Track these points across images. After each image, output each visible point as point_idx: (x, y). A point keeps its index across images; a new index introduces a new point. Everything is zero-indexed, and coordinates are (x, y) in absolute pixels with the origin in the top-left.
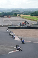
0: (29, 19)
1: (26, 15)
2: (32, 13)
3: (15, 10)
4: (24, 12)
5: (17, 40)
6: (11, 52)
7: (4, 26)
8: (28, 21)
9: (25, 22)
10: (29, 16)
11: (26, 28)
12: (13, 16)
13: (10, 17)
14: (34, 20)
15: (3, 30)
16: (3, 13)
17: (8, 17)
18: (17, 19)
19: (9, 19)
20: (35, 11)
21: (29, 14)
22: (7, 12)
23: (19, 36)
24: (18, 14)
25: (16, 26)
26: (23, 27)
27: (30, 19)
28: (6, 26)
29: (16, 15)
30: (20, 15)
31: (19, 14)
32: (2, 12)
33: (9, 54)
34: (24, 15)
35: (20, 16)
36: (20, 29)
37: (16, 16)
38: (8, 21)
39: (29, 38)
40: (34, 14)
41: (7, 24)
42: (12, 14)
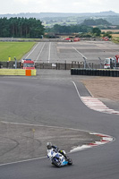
3: (95, 18)
5: (100, 110)
6: (79, 148)
7: (58, 66)
12: (89, 36)
13: (77, 39)
15: (56, 79)
16: (56, 26)
17: (71, 39)
18: (100, 44)
19: (74, 46)
22: (68, 24)
23: (107, 100)
24: (102, 31)
25: (96, 66)
28: (65, 66)
29: (97, 32)
30: (111, 33)
31: (106, 31)
32: (54, 24)
33: (73, 153)
35: (110, 37)
36: (109, 76)
37: (98, 35)
41: (69, 62)
42: (85, 31)
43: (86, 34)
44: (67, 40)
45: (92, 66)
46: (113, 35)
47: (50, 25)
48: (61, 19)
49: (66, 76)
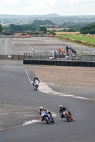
0: (77, 42)
1: (70, 31)
2: (85, 28)
3: (42, 19)
4: (65, 24)
5: (47, 92)
6: (29, 122)
8: (74, 46)
9: (67, 48)
10: (76, 35)
11: (68, 64)
12: (37, 33)
13: (28, 36)
14: (90, 45)
16: (12, 25)
17: (23, 36)
18: (47, 40)
19: (26, 41)
20: (91, 22)
21: (76, 31)
22: (21, 24)
24: (48, 29)
25: (43, 57)
26: (62, 60)
27: (80, 42)
28: (19, 57)
29: (44, 30)
30: (55, 31)
32: (10, 24)
33: (25, 126)
34: (65, 31)
35: (54, 34)
37: (45, 33)
38: (25, 45)
39: (77, 87)
40: (89, 29)
41: (22, 54)
42: (35, 29)
43: (35, 32)
44: (20, 37)
45: (40, 57)
46: (56, 33)
47: (6, 25)
48: (15, 20)
49: (19, 65)
